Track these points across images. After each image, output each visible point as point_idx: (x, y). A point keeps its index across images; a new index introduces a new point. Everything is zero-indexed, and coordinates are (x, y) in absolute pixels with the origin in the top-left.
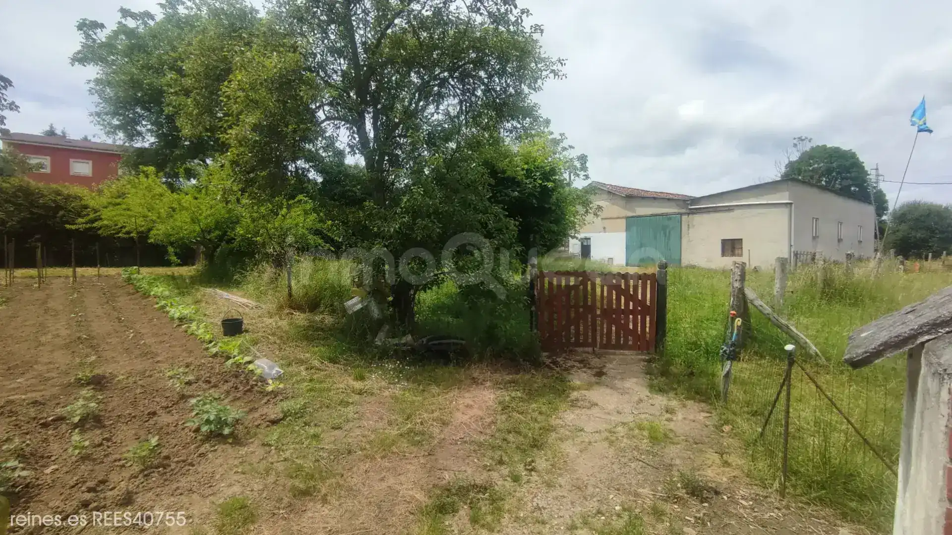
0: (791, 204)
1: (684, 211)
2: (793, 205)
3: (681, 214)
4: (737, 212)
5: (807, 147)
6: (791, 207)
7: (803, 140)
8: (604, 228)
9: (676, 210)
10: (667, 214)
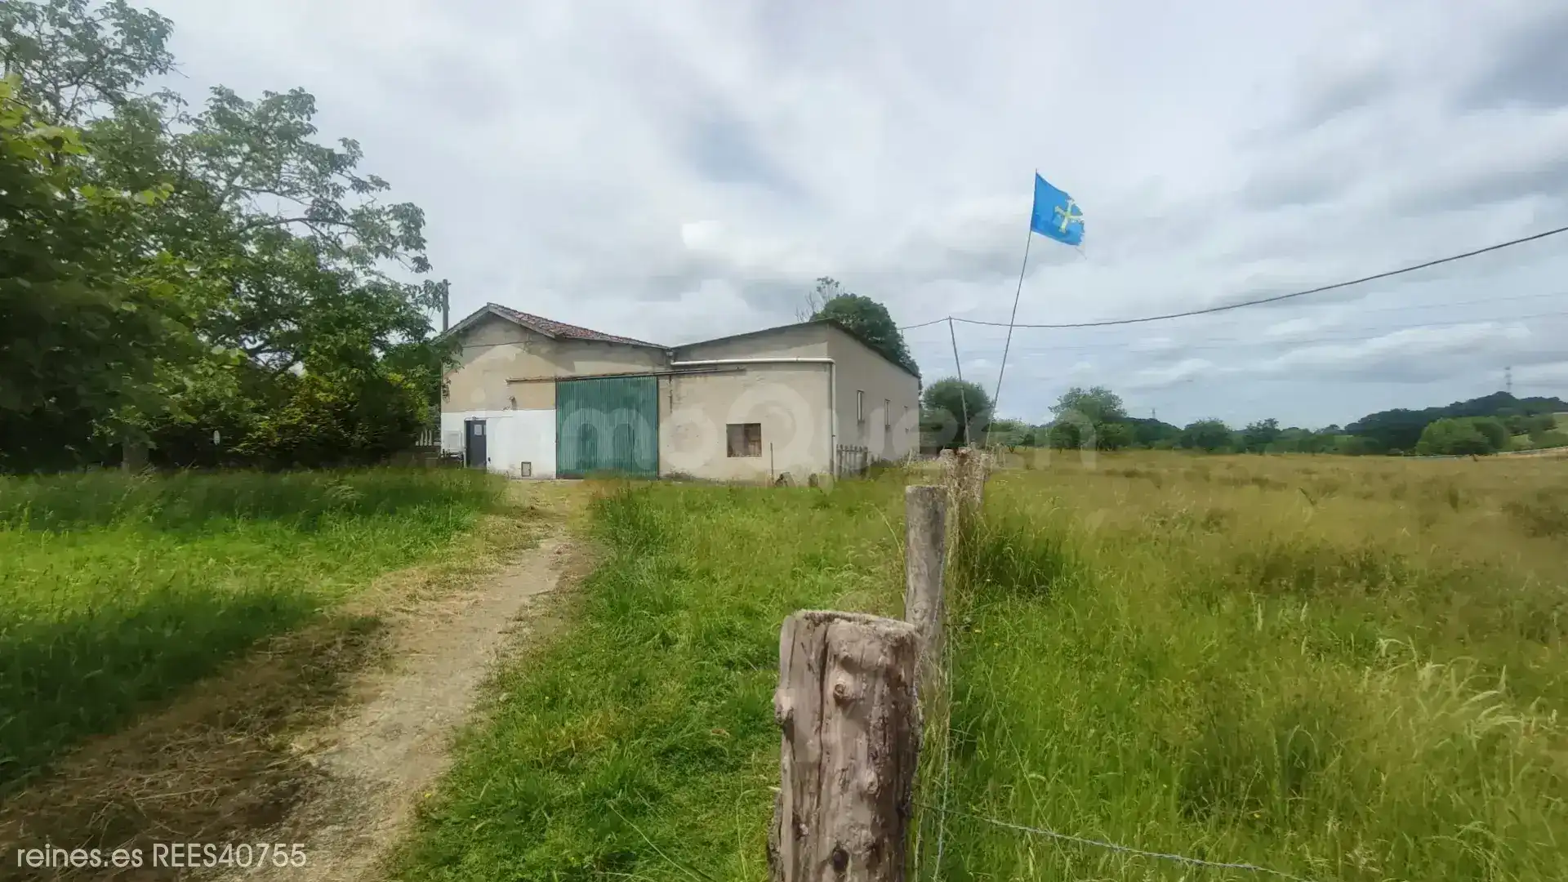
0: (830, 363)
1: (661, 370)
2: (834, 367)
3: (658, 376)
4: (752, 375)
5: (833, 294)
6: (831, 367)
7: (828, 283)
8: (513, 400)
9: (649, 369)
10: (633, 376)
